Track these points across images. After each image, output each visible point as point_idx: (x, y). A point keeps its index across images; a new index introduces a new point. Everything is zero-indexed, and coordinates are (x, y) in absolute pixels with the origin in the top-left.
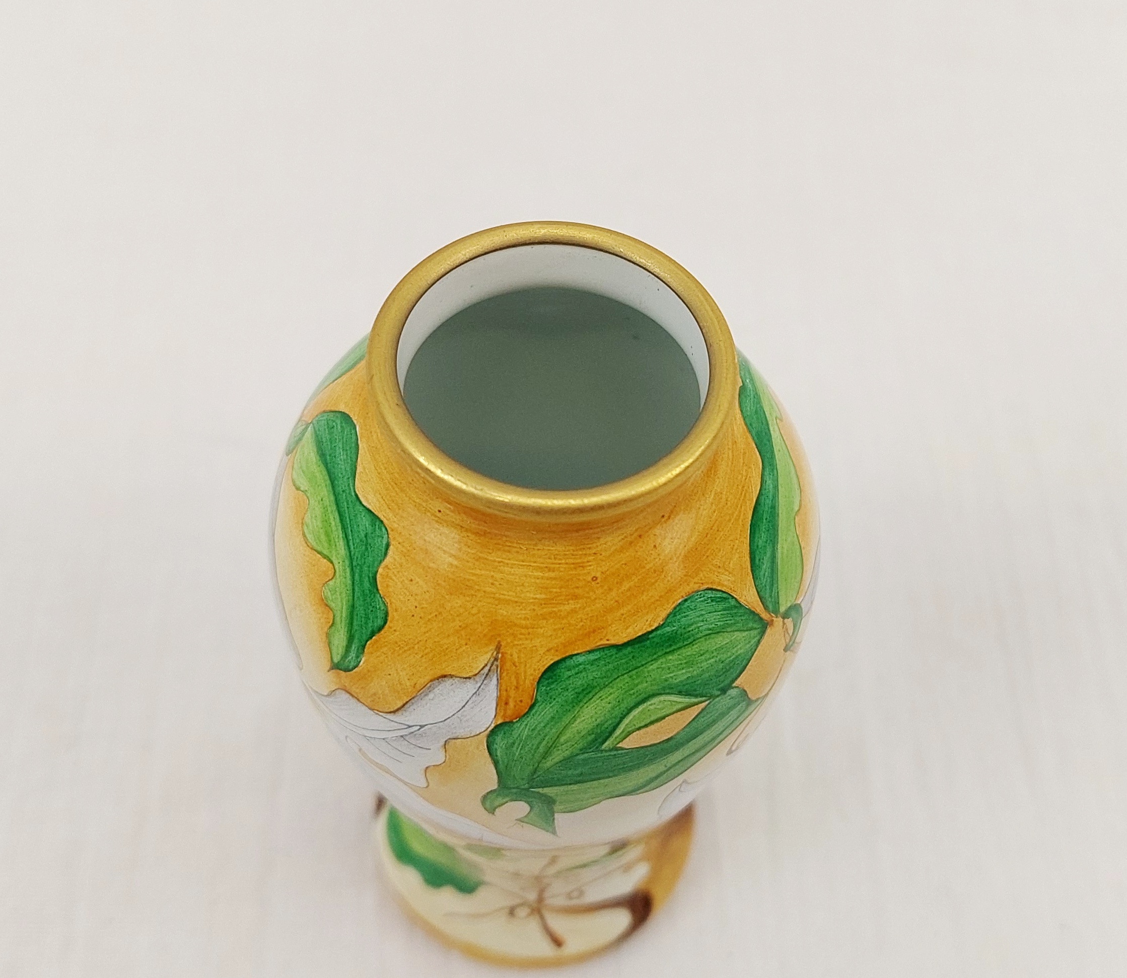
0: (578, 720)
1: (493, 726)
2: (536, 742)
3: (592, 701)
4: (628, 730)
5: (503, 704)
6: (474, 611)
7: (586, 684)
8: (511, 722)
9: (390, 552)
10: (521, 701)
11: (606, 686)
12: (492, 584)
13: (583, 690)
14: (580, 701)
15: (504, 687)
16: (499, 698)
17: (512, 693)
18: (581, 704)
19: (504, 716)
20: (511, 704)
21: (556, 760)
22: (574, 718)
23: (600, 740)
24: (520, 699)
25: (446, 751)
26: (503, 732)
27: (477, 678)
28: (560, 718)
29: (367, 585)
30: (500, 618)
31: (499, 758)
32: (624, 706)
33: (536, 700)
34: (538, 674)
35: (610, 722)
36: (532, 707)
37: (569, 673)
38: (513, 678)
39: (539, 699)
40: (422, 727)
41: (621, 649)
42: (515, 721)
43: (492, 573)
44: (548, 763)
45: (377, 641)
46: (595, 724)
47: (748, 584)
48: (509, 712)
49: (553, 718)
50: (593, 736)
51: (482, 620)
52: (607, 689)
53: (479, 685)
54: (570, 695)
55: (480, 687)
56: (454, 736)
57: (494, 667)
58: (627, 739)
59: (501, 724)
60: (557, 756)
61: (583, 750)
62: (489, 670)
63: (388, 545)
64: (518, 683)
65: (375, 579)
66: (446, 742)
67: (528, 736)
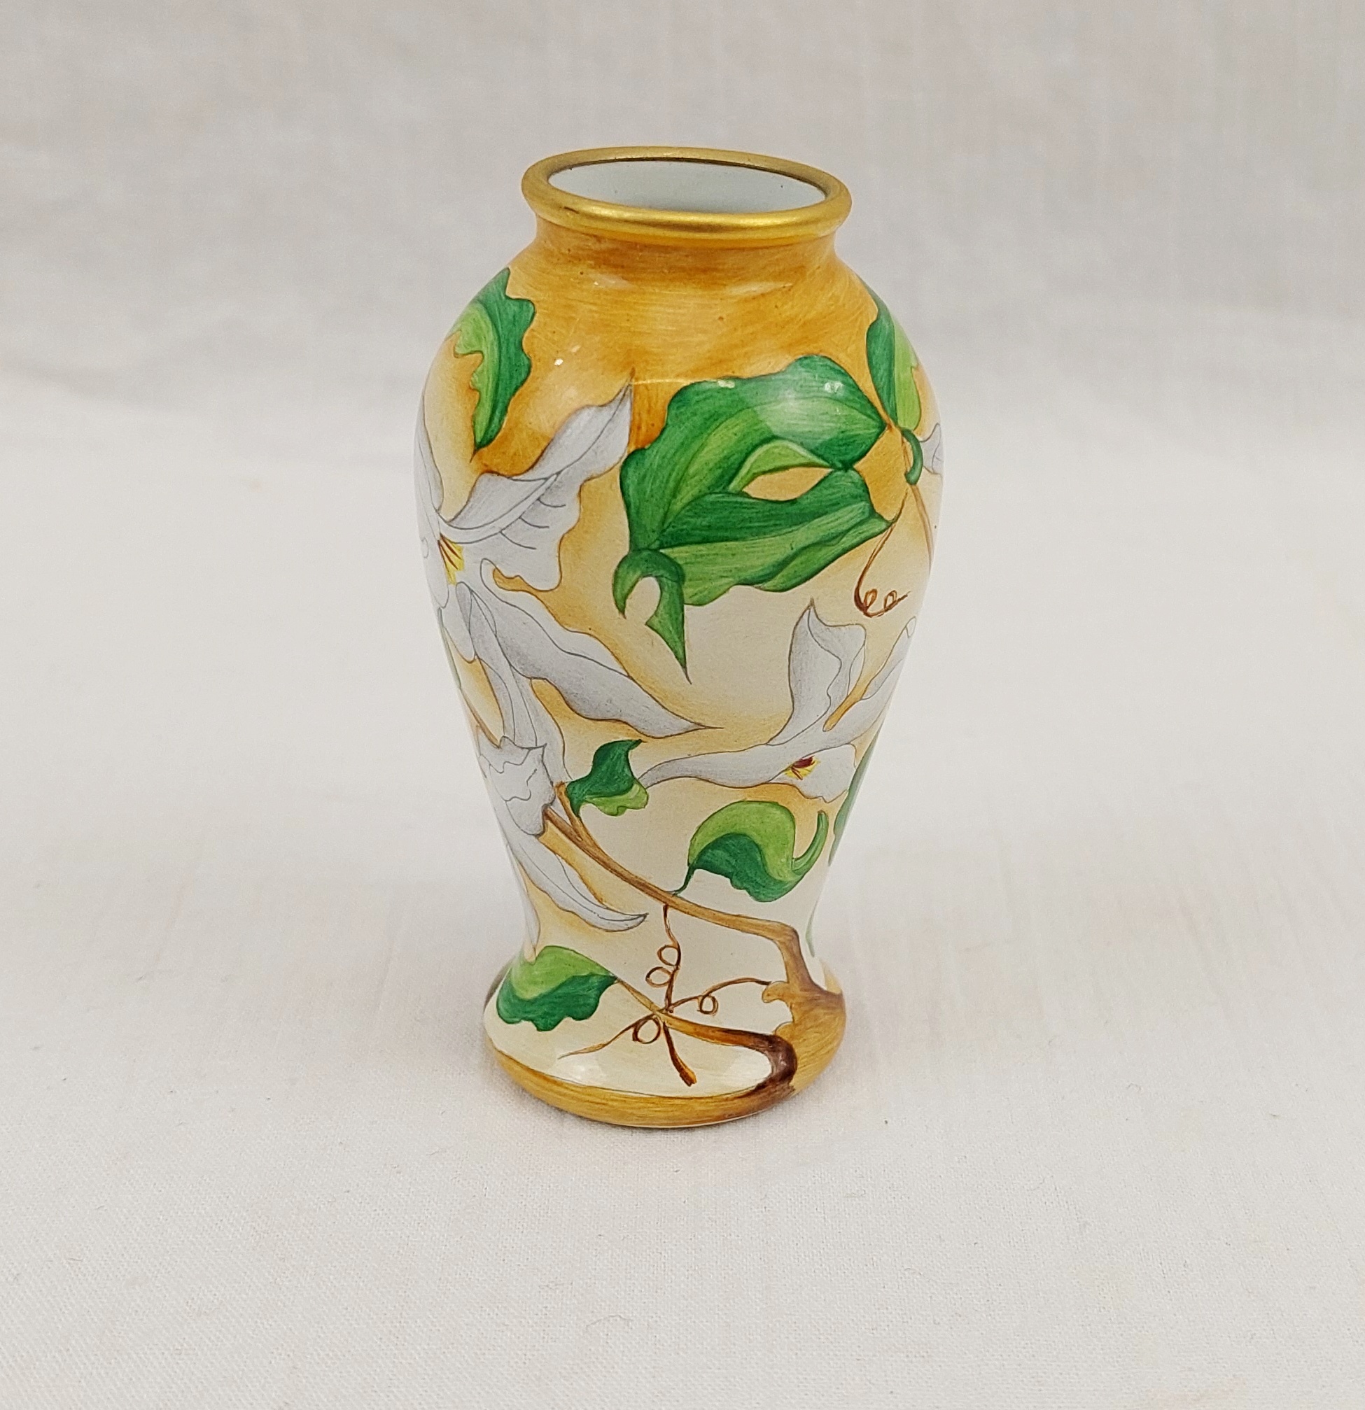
0: (706, 449)
1: (626, 454)
2: (666, 473)
3: (719, 429)
4: (755, 471)
5: (636, 430)
6: (611, 344)
7: (713, 411)
8: (643, 449)
9: (535, 318)
10: (653, 425)
11: (731, 416)
12: (628, 320)
13: (711, 417)
14: (708, 428)
15: (637, 410)
16: (632, 422)
17: (644, 416)
18: (709, 431)
19: (637, 442)
20: (644, 428)
21: (685, 501)
22: (703, 446)
23: (727, 477)
24: (651, 424)
25: (580, 502)
26: (635, 462)
27: (612, 404)
28: (689, 445)
29: (512, 349)
30: (634, 348)
31: (632, 500)
32: (749, 440)
33: (667, 424)
34: (669, 398)
35: (736, 456)
36: (663, 431)
37: (697, 398)
38: (646, 401)
39: (670, 422)
40: (558, 473)
41: (745, 384)
42: (646, 447)
43: (627, 312)
44: (678, 506)
45: (520, 395)
46: (722, 456)
47: (866, 375)
48: (641, 438)
49: (683, 444)
50: (720, 471)
51: (618, 350)
52: (733, 419)
53: (612, 412)
54: (698, 420)
55: (615, 413)
56: (589, 476)
57: (628, 392)
58: (753, 483)
59: (633, 453)
60: (687, 494)
61: (711, 490)
62: (624, 395)
63: (534, 314)
64: (650, 406)
65: (521, 343)
66: (581, 486)
67: (659, 466)
